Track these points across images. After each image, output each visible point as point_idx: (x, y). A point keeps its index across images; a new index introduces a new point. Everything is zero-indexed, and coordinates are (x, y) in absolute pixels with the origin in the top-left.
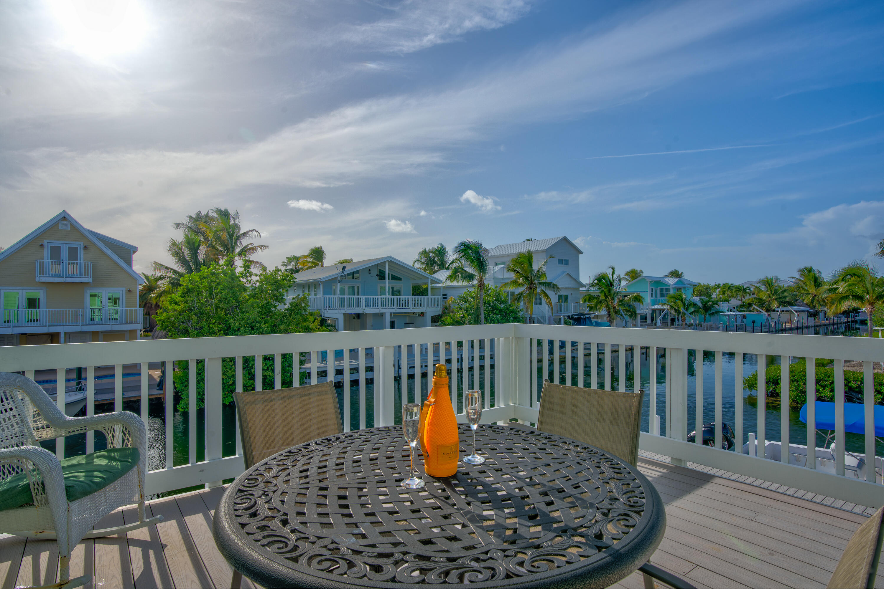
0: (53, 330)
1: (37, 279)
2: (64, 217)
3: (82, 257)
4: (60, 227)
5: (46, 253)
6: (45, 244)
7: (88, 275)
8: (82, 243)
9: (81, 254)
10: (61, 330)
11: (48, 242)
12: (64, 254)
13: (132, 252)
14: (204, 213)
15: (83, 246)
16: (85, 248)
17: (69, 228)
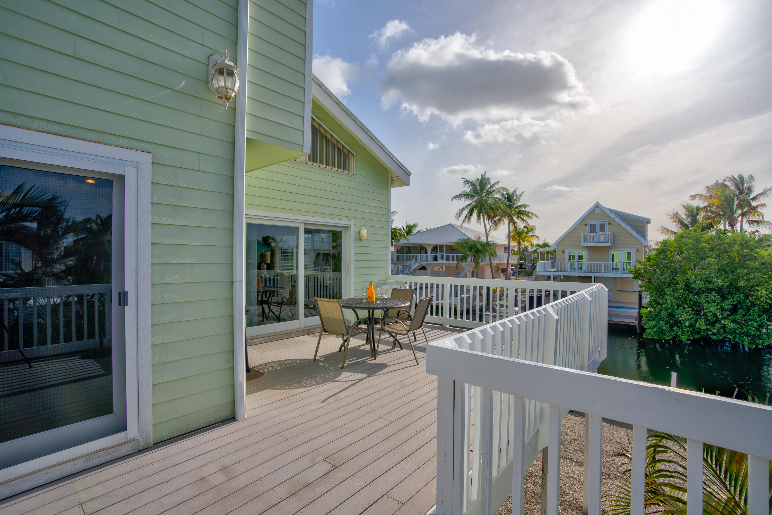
0: (588, 275)
1: (582, 245)
2: (597, 206)
3: (608, 229)
4: (595, 212)
5: (588, 228)
6: (588, 224)
7: (609, 241)
8: (607, 221)
9: (607, 228)
10: (593, 275)
11: (589, 222)
12: (598, 228)
13: (646, 222)
14: (720, 181)
15: (608, 223)
16: (609, 223)
17: (600, 212)
